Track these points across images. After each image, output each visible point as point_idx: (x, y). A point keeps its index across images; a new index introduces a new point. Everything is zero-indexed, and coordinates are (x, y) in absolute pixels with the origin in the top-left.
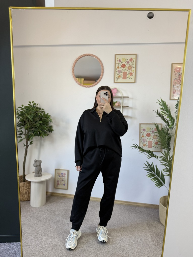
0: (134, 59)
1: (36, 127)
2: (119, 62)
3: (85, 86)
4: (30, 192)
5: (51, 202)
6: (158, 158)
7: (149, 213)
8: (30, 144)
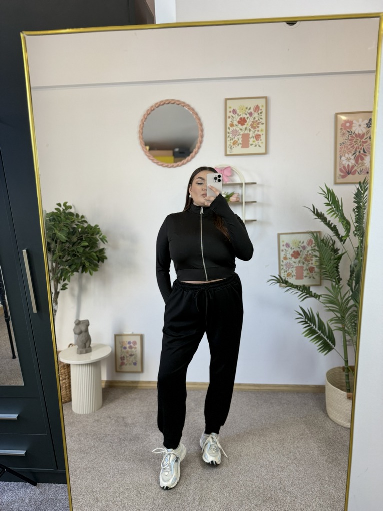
0: (262, 106)
1: (74, 254)
2: (233, 113)
3: (166, 165)
4: (70, 386)
5: (111, 401)
6: (321, 297)
7: (304, 402)
8: (62, 289)
